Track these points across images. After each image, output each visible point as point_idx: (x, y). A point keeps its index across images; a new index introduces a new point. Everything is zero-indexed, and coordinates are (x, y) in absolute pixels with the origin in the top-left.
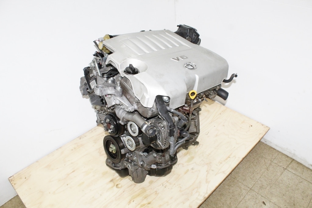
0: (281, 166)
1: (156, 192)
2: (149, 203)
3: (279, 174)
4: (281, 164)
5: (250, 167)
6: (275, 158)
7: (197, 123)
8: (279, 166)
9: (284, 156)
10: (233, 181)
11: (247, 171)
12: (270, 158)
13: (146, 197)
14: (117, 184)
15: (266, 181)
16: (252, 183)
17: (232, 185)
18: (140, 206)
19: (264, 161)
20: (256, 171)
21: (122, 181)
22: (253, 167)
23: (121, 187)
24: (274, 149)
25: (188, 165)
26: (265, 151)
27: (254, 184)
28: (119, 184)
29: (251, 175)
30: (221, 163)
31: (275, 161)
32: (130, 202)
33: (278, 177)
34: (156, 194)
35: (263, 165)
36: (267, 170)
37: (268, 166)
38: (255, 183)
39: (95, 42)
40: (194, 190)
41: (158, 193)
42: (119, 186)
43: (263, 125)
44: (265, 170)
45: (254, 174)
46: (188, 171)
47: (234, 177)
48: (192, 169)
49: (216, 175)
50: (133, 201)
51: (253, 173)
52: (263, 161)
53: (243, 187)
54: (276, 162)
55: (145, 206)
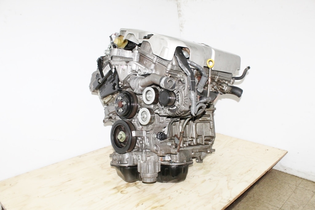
0: (309, 190)
1: (170, 197)
2: (162, 206)
3: (310, 196)
4: (308, 189)
5: (274, 191)
6: (300, 184)
7: (212, 125)
8: (306, 189)
9: (309, 182)
10: (258, 202)
11: (272, 194)
12: (294, 183)
13: (158, 201)
14: (121, 191)
15: (296, 202)
16: (280, 203)
17: (258, 206)
18: (150, 208)
19: (289, 186)
20: (282, 193)
21: (127, 188)
22: (278, 190)
23: (127, 193)
24: (296, 176)
25: (204, 176)
26: (286, 178)
27: (283, 205)
28: (124, 191)
29: (276, 197)
30: (242, 175)
31: (301, 186)
32: (138, 205)
33: (309, 199)
34: (170, 198)
35: (288, 189)
36: (295, 193)
37: (294, 190)
38: (283, 203)
39: (111, 37)
40: (215, 195)
41: (172, 198)
42: (124, 192)
43: (279, 149)
44: (292, 193)
45: (281, 196)
46: (205, 181)
47: (258, 199)
48: (210, 179)
49: (238, 183)
50: (141, 204)
51: (279, 196)
52: (287, 186)
53: (270, 207)
54: (303, 187)
55: (157, 208)
